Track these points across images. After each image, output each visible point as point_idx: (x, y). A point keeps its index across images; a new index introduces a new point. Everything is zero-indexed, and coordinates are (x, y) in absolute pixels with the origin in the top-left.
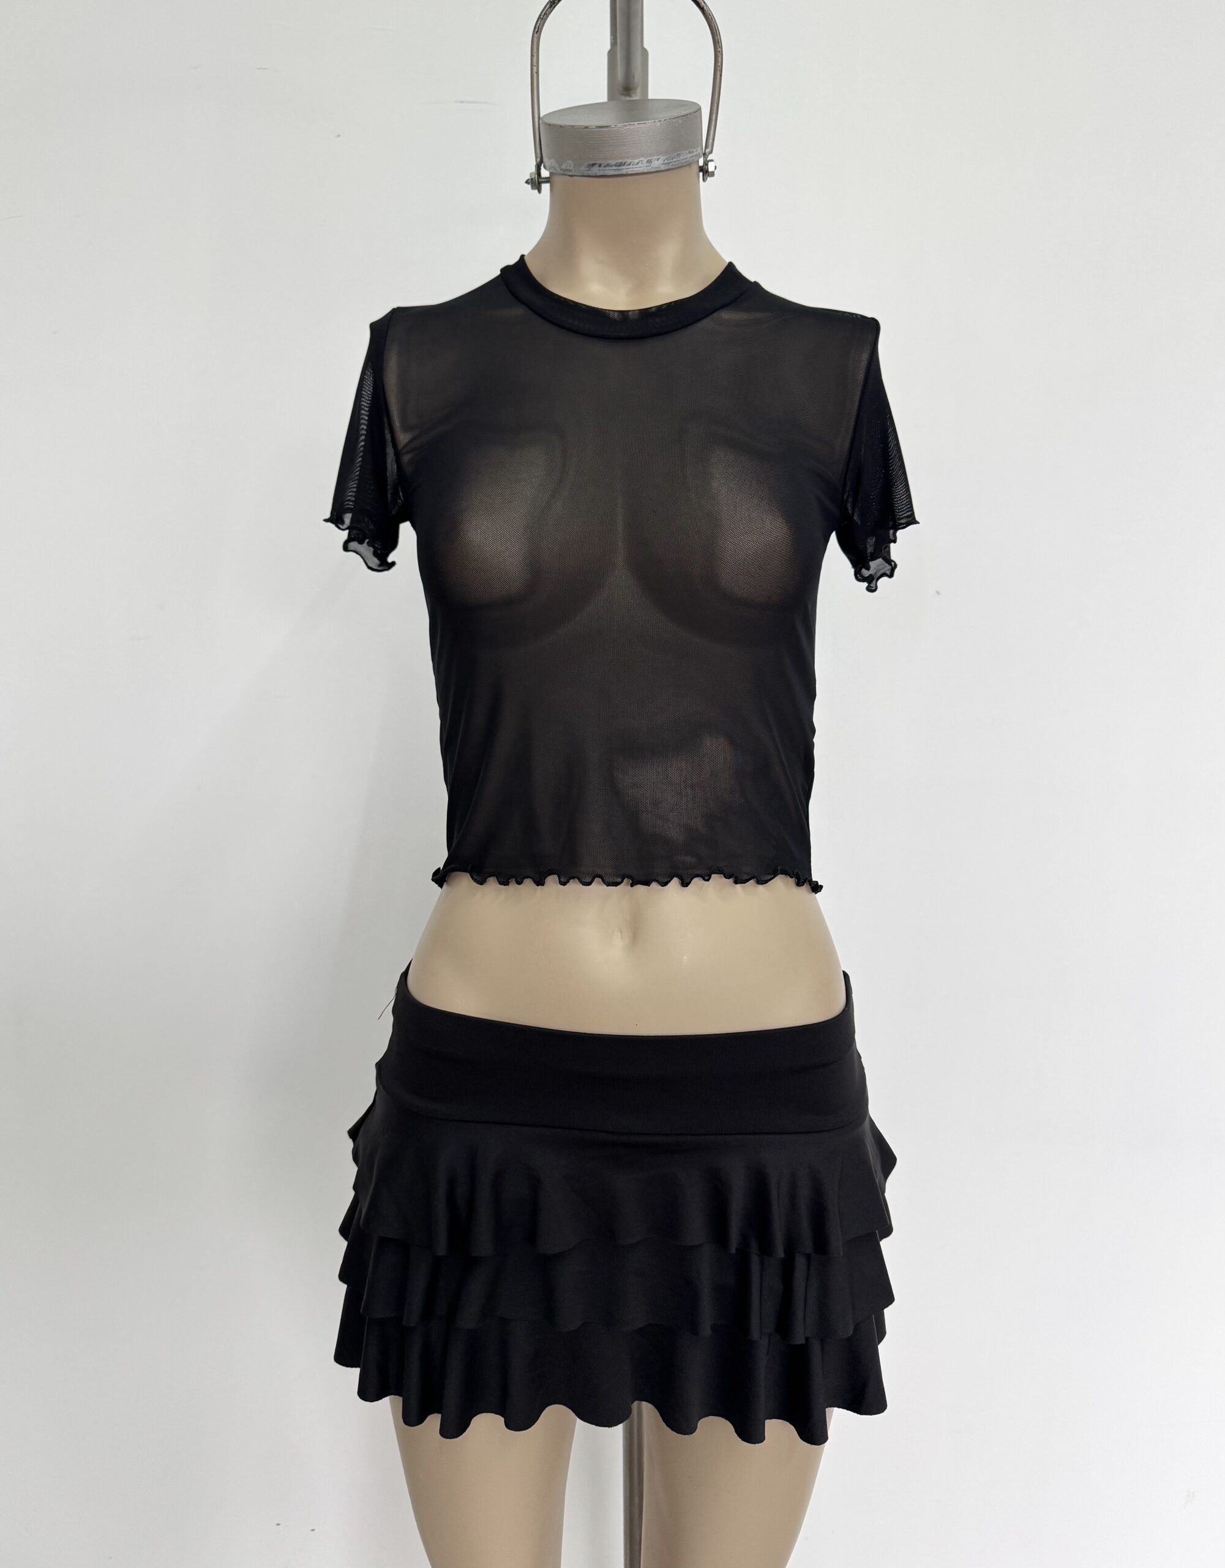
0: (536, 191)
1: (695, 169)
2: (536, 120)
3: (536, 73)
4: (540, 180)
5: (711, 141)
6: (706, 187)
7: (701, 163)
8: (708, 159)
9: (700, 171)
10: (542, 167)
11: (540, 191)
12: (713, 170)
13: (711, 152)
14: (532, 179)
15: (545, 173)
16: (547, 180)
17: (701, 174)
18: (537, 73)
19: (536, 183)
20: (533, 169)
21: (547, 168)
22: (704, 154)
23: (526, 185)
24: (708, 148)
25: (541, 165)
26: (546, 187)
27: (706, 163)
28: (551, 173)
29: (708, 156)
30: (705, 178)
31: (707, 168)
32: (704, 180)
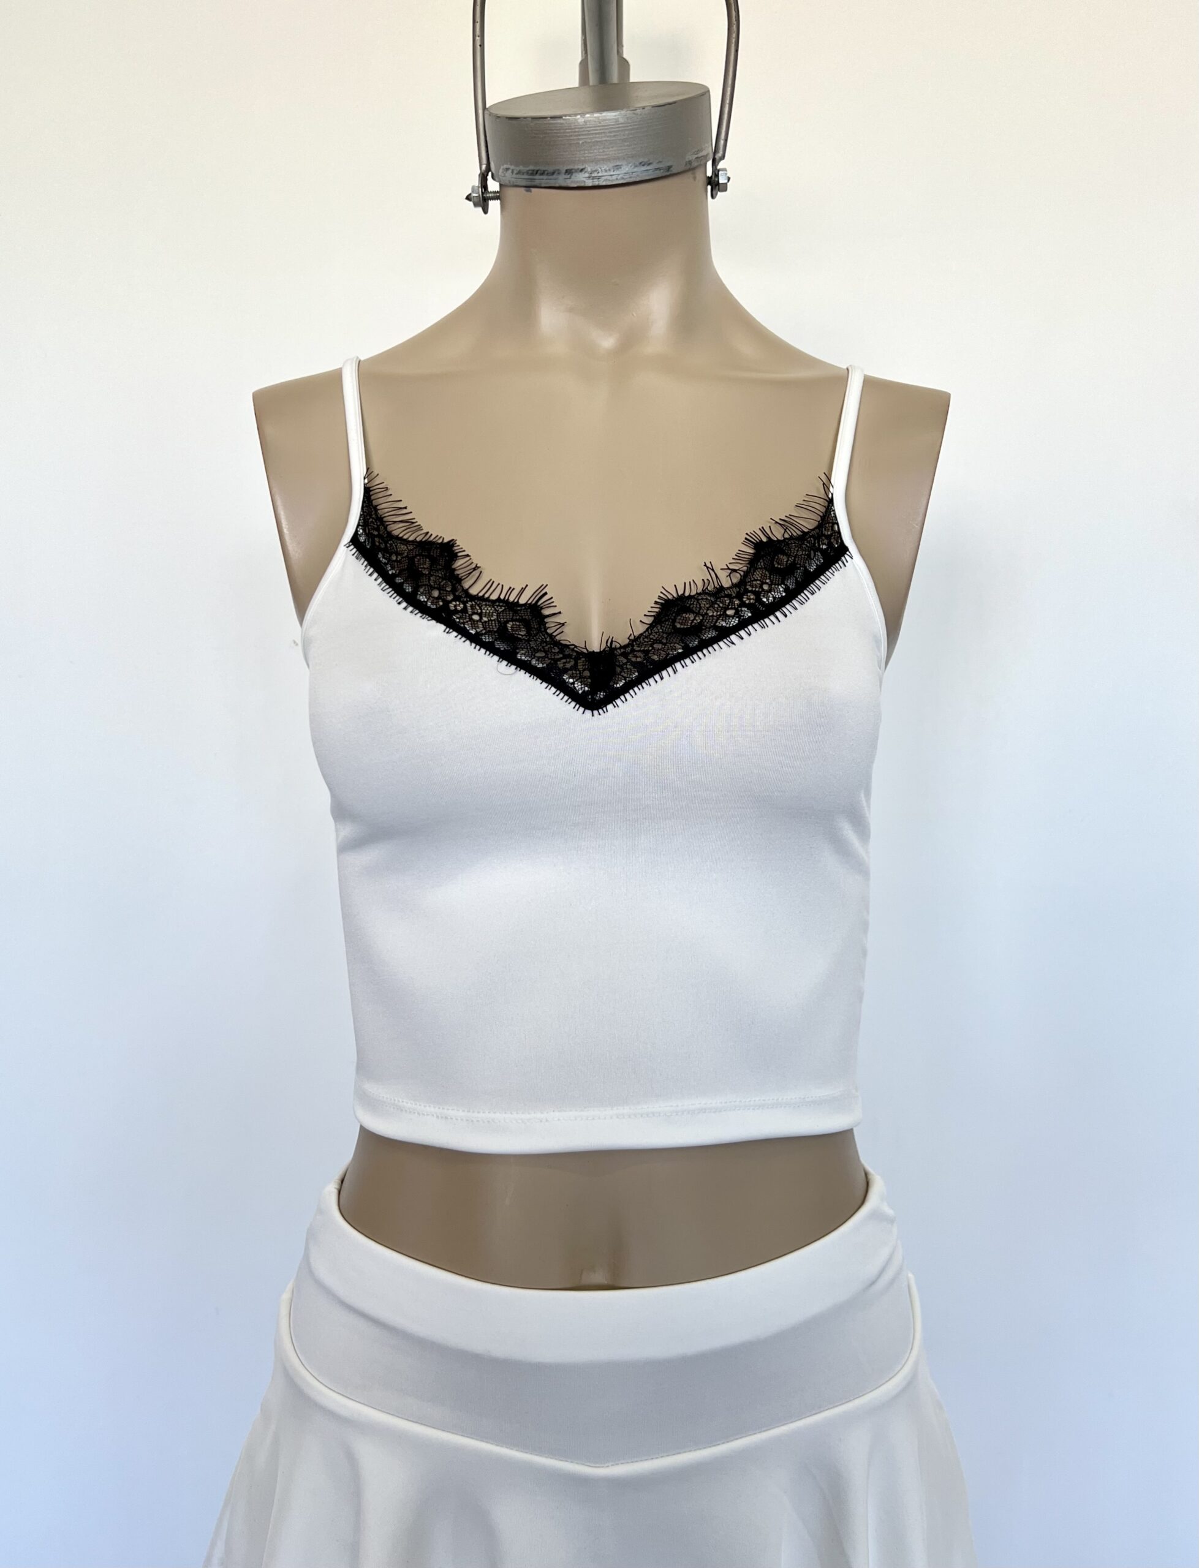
0: (480, 209)
1: (701, 179)
2: (480, 112)
3: (480, 46)
4: (484, 195)
5: (722, 142)
6: (717, 206)
7: (709, 173)
8: (718, 167)
9: (708, 185)
10: (489, 177)
11: (485, 211)
12: (726, 181)
13: (723, 157)
14: (474, 197)
15: (493, 186)
16: (497, 196)
17: (709, 187)
18: (482, 46)
19: (482, 201)
20: (476, 182)
21: (497, 179)
22: (715, 163)
23: (467, 201)
24: (718, 152)
25: (487, 175)
26: (494, 205)
27: (716, 173)
28: (501, 185)
29: (718, 163)
30: (714, 193)
31: (716, 179)
32: (713, 197)
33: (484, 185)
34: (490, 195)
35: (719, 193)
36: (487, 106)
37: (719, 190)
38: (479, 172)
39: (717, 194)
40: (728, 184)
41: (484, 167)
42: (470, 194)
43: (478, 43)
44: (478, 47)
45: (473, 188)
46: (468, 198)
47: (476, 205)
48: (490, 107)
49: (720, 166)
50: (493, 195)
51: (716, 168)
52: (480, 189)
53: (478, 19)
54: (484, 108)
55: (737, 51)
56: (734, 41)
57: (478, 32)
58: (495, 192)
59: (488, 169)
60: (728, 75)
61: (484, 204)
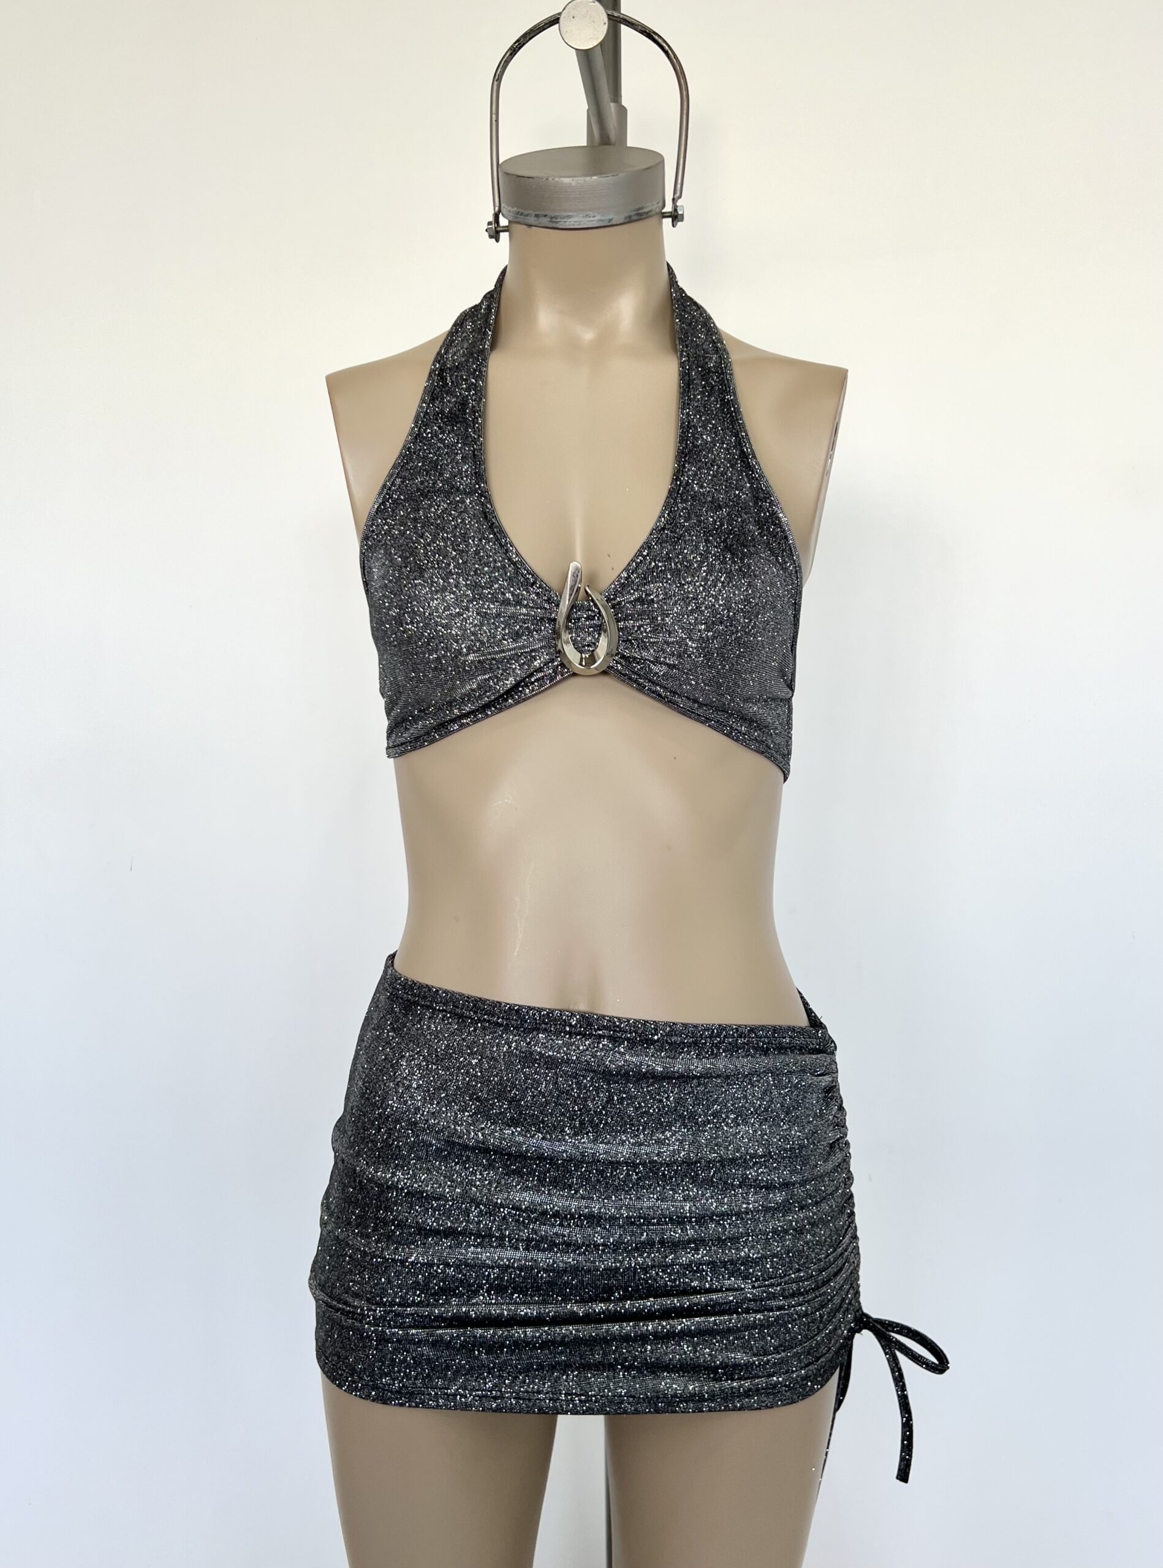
33: (496, 221)
35: (678, 224)
36: (500, 162)
37: (678, 221)
38: (493, 212)
40: (685, 217)
41: (497, 209)
43: (494, 119)
46: (487, 230)
47: (491, 237)
49: (678, 203)
51: (675, 205)
52: (494, 224)
53: (494, 100)
54: (497, 167)
56: (685, 112)
58: (507, 227)
59: (500, 211)
60: (681, 146)
61: (495, 235)
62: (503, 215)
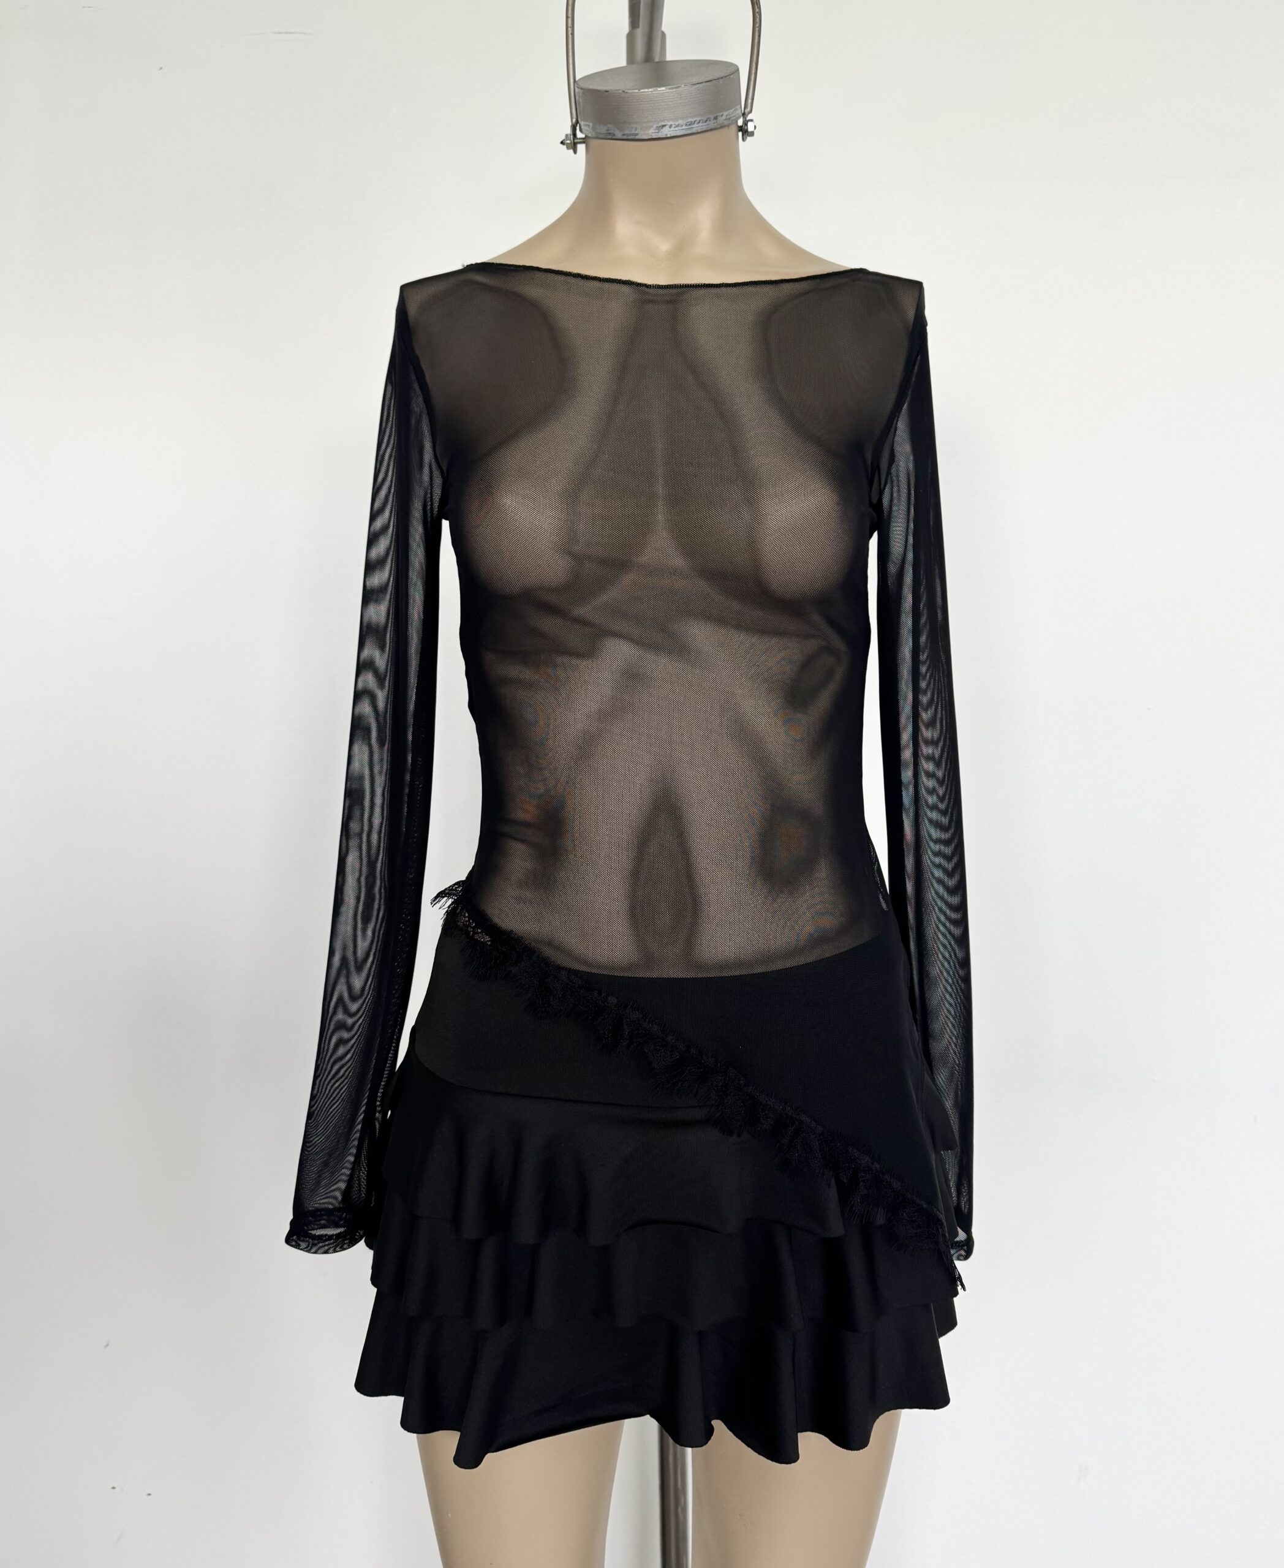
0: (571, 151)
1: (734, 128)
3: (572, 34)
4: (576, 141)
5: (750, 101)
9: (739, 131)
11: (575, 152)
12: (753, 130)
13: (751, 111)
17: (740, 134)
19: (572, 145)
27: (746, 123)
28: (586, 136)
29: (747, 116)
30: (744, 137)
31: (746, 128)
32: (743, 140)
33: (575, 135)
34: (579, 141)
35: (749, 139)
36: (577, 79)
37: (748, 135)
38: (570, 124)
39: (746, 138)
40: (755, 131)
41: (574, 120)
42: (564, 140)
43: (570, 32)
44: (570, 36)
45: (567, 135)
46: (562, 143)
47: (568, 148)
48: (581, 79)
49: (749, 118)
50: (581, 140)
51: (746, 120)
52: (572, 137)
53: (570, 15)
54: (575, 81)
55: (759, 36)
56: (757, 29)
57: (570, 25)
58: (583, 139)
59: (577, 122)
60: (754, 54)
61: (574, 147)
62: (581, 130)
